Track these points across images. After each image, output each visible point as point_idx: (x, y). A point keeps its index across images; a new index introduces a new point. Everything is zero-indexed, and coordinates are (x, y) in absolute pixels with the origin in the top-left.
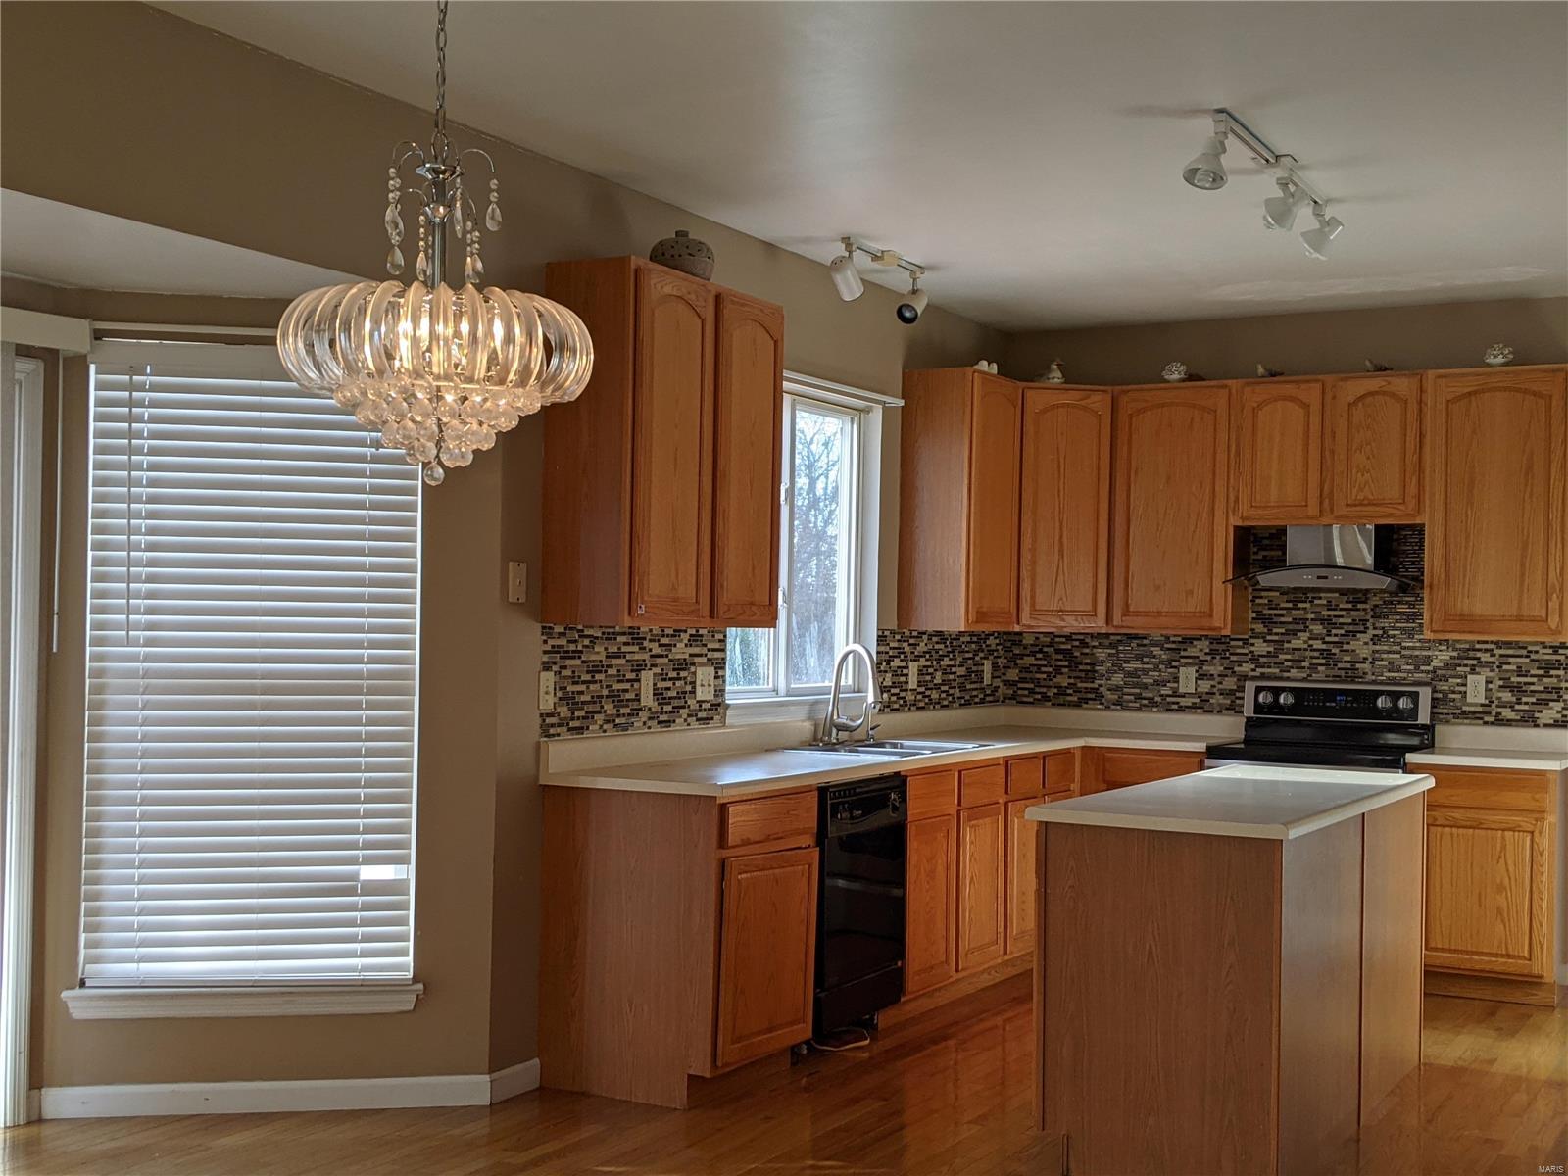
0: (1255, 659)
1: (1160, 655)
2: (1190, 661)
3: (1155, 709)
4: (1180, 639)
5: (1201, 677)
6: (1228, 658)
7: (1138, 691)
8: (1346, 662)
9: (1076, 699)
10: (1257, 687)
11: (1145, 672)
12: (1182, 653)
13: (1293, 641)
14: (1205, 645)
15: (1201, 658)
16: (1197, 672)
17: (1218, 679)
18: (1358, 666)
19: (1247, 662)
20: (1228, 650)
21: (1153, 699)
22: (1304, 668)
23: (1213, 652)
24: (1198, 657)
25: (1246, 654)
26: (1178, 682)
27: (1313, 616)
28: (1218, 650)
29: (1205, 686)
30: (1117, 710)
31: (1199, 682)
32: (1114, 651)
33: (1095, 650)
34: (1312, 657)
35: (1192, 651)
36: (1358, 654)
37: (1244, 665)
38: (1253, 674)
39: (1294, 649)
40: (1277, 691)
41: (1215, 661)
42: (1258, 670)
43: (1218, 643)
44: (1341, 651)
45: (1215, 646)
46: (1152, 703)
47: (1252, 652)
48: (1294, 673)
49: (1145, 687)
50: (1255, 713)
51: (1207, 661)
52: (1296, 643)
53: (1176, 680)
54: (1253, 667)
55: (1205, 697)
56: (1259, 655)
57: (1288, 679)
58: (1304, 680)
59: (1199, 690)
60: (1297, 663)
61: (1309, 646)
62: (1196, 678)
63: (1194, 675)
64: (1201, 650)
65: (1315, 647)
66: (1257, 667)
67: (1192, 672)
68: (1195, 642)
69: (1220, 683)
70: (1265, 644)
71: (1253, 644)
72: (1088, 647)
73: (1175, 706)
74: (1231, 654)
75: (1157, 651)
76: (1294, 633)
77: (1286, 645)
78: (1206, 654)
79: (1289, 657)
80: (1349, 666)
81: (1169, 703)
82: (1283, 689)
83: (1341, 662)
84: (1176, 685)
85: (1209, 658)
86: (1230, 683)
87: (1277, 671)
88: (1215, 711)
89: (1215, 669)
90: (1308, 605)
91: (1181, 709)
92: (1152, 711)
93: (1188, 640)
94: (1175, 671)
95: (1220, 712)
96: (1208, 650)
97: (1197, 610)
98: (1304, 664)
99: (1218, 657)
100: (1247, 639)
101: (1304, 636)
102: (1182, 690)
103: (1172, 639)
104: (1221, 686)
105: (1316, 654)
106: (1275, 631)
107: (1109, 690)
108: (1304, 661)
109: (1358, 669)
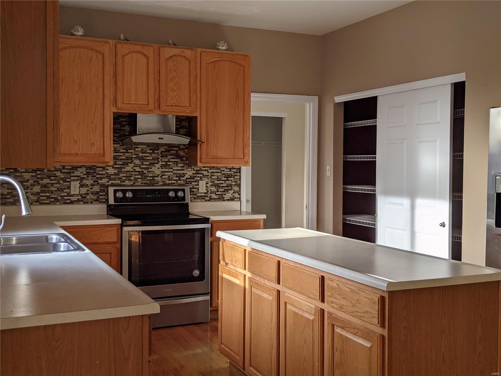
0: (109, 176)
1: (60, 176)
2: (76, 178)
3: (58, 203)
4: (70, 167)
5: (82, 186)
6: (95, 176)
7: (48, 194)
8: (150, 177)
9: (12, 200)
10: (114, 190)
11: (52, 185)
12: (72, 174)
13: (126, 168)
14: (83, 170)
15: (81, 177)
16: (79, 183)
17: (90, 187)
18: (155, 178)
19: (105, 178)
20: (95, 172)
21: (57, 198)
22: (132, 180)
23: (88, 174)
24: (80, 176)
25: (104, 174)
26: (70, 189)
27: (135, 156)
28: (90, 172)
29: (84, 190)
30: (36, 205)
31: (81, 188)
32: (34, 174)
33: (23, 174)
34: (135, 175)
35: (77, 173)
36: (155, 173)
37: (103, 179)
38: (108, 184)
39: (126, 171)
40: (124, 192)
41: (89, 178)
42: (110, 181)
43: (89, 169)
44: (147, 172)
45: (89, 171)
46: (56, 200)
47: (107, 173)
48: (127, 182)
49: (52, 192)
50: (115, 202)
51: (84, 178)
52: (129, 168)
53: (69, 188)
54: (108, 180)
55: (84, 196)
56: (110, 175)
57: (124, 186)
58: (132, 185)
59: (81, 192)
60: (128, 178)
61: (134, 170)
62: (79, 187)
63: (79, 185)
64: (82, 173)
65: (136, 170)
66: (109, 180)
67: (77, 184)
68: (78, 169)
69: (91, 189)
70: (114, 169)
71: (108, 169)
72: (19, 172)
73: (69, 201)
74: (96, 174)
75: (58, 174)
76: (127, 164)
77: (123, 170)
78: (84, 174)
79: (125, 175)
80: (151, 178)
81: (65, 199)
82: (127, 190)
83: (148, 177)
84: (69, 191)
85: (86, 176)
86: (96, 188)
87: (119, 182)
88: (89, 203)
89: (89, 182)
90: (133, 151)
91: (72, 202)
92: (56, 204)
93: (75, 168)
94: (69, 183)
95: (91, 203)
96: (85, 173)
97: (97, 153)
98: (131, 178)
99: (90, 176)
100: (105, 167)
101: (132, 165)
102: (72, 193)
103: (66, 167)
104: (92, 190)
105: (137, 173)
106: (118, 163)
107: (32, 194)
108: (132, 177)
109: (155, 180)
